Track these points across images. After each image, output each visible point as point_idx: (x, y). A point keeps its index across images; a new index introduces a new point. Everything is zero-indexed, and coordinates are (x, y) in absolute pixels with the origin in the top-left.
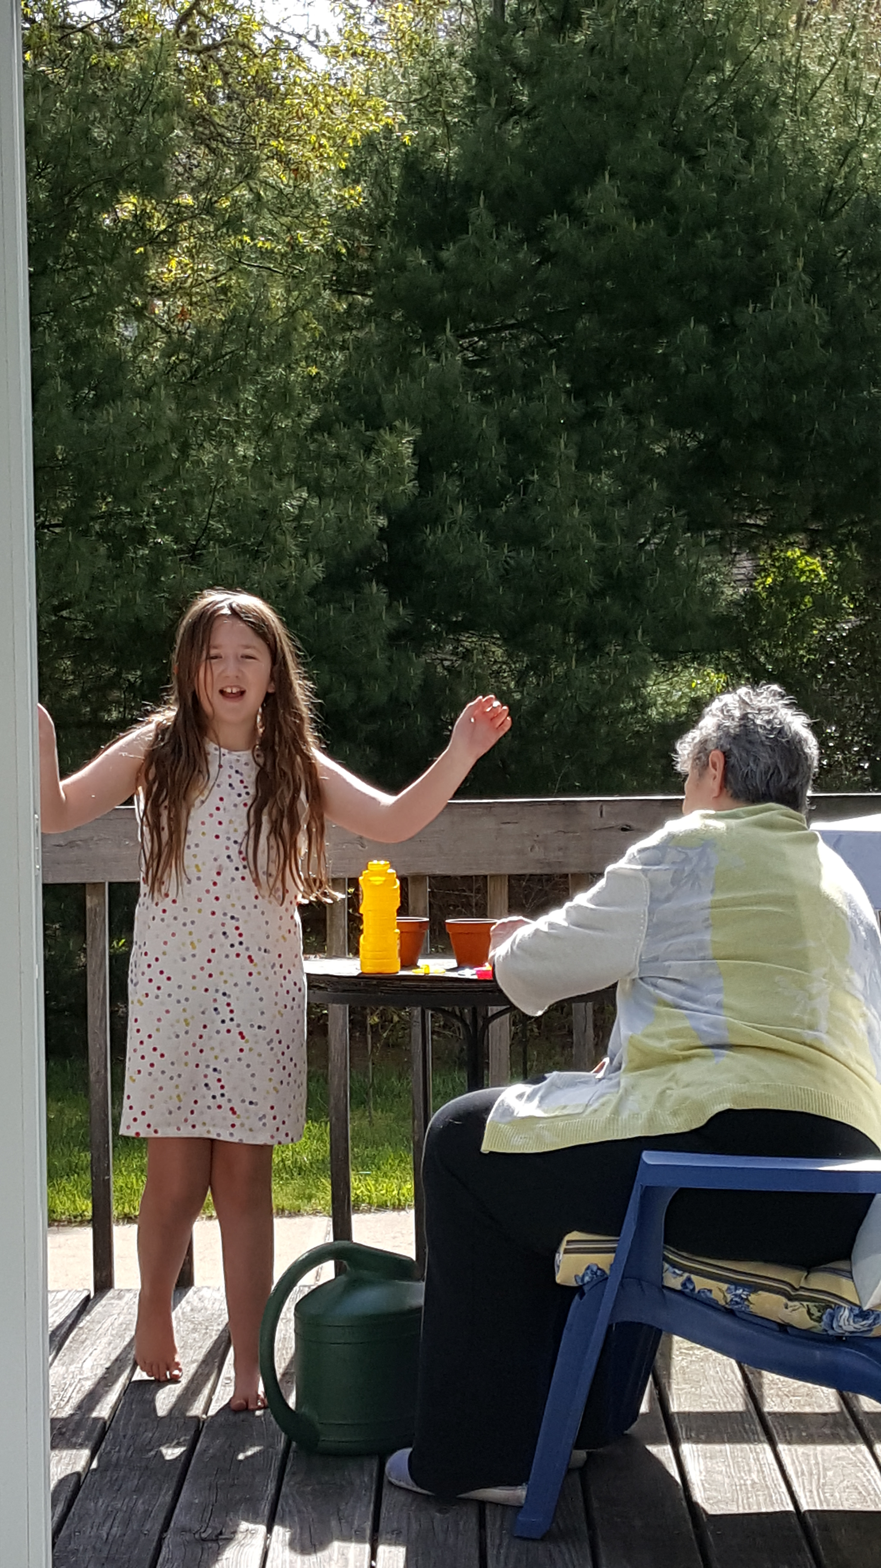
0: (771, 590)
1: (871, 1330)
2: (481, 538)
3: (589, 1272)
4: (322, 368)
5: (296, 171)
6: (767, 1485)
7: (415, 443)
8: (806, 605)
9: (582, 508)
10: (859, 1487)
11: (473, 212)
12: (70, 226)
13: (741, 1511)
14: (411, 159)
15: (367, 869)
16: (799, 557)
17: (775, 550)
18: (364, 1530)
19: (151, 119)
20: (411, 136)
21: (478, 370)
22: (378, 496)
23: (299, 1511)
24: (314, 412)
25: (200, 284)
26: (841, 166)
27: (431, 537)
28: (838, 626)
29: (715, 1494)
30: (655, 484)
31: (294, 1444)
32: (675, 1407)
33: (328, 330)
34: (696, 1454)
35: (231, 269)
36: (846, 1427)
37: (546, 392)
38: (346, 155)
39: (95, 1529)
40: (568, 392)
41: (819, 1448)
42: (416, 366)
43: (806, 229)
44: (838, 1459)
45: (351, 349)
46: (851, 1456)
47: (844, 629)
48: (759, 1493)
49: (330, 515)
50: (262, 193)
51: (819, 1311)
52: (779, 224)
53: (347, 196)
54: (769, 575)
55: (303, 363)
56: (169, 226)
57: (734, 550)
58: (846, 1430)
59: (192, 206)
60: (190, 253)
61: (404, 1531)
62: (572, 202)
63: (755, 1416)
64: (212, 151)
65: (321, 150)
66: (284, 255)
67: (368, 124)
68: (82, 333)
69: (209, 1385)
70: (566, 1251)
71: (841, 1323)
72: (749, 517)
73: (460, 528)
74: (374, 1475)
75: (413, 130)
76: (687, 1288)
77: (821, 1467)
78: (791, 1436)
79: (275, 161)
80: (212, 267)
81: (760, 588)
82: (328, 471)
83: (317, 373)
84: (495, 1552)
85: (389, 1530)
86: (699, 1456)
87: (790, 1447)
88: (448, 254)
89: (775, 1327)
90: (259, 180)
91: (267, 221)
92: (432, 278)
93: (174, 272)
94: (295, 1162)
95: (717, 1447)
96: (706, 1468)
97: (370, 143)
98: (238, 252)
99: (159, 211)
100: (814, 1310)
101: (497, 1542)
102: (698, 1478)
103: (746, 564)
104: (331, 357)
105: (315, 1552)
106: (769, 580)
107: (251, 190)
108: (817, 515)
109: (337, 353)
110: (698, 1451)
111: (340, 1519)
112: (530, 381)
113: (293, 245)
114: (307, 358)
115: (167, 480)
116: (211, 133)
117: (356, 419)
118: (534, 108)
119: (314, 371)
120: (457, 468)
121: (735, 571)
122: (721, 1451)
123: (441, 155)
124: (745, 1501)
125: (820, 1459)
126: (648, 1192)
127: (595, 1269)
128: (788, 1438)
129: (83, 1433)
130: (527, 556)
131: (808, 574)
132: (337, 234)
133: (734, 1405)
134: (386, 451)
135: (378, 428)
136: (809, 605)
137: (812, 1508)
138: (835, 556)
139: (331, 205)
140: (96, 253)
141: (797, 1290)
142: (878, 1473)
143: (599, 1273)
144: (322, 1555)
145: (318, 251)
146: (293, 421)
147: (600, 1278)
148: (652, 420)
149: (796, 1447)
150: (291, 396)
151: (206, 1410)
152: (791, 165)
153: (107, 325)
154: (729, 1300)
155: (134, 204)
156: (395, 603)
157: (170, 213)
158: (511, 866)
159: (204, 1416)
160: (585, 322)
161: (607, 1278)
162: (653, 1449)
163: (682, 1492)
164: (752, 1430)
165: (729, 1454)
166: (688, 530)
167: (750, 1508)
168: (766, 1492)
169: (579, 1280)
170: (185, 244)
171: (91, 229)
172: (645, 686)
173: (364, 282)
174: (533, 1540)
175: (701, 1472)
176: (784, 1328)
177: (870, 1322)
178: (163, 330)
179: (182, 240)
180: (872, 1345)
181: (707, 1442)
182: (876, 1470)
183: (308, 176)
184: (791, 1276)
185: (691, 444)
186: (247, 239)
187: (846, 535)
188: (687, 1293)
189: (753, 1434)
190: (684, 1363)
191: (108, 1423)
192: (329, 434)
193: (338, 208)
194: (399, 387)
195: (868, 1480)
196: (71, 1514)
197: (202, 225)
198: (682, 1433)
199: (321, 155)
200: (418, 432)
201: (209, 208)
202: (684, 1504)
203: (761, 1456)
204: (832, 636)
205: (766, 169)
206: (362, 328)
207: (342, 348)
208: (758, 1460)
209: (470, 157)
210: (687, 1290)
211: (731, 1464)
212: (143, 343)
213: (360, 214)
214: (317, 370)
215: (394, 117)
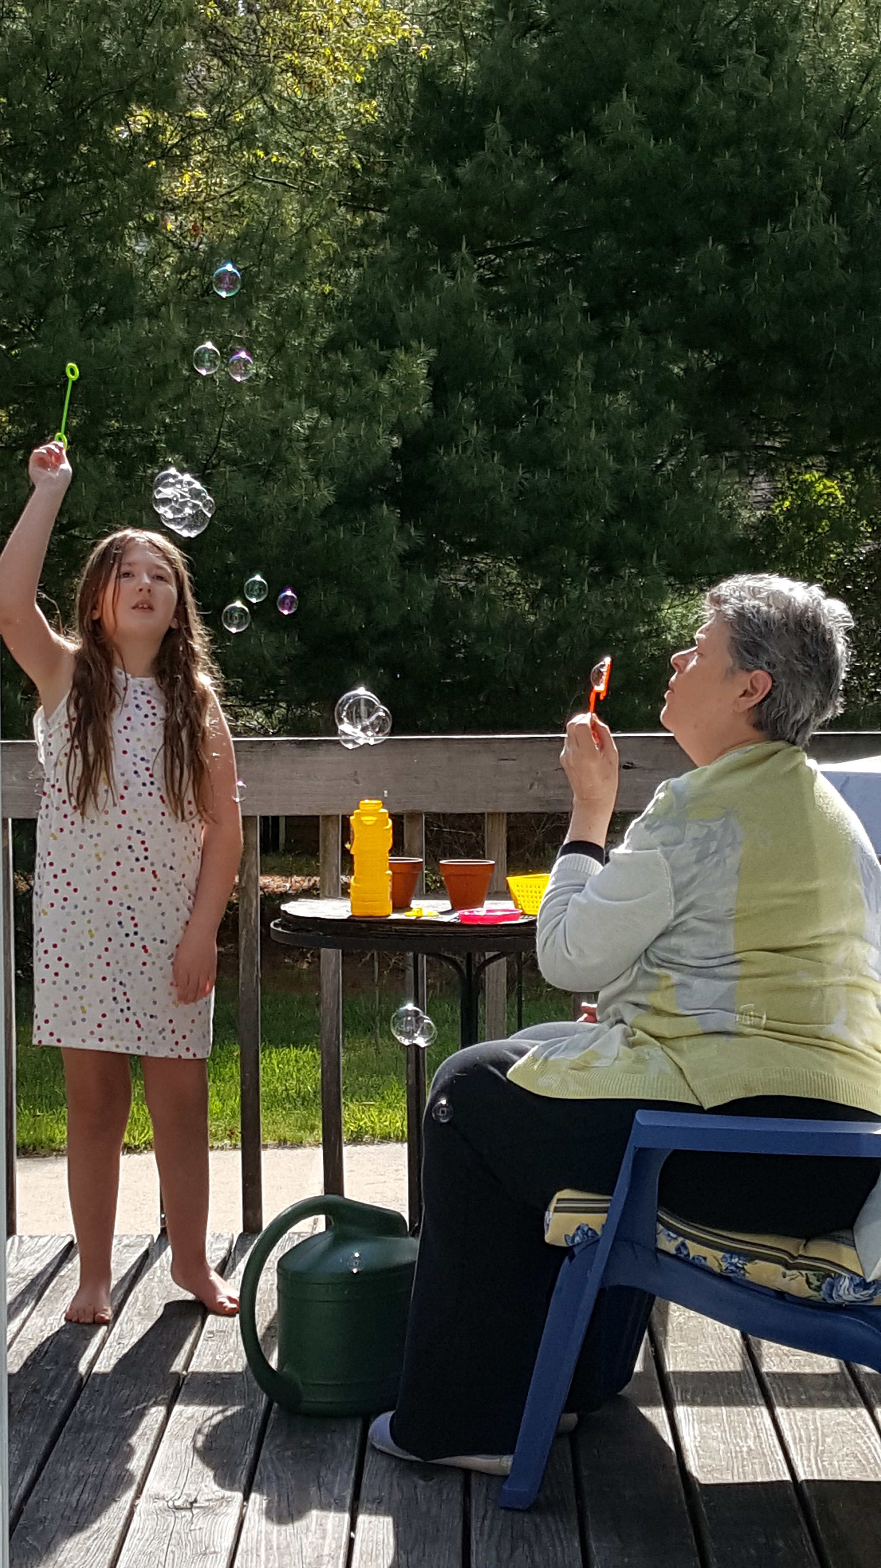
0: (789, 514)
1: (872, 1300)
2: (496, 458)
3: (579, 1232)
4: (336, 286)
5: (310, 84)
6: (763, 1453)
7: (429, 363)
8: (823, 529)
9: (599, 430)
10: (859, 1455)
11: (489, 128)
12: (81, 140)
13: (736, 1480)
14: (428, 72)
15: (358, 808)
16: (816, 481)
17: (793, 473)
18: (344, 1497)
19: (162, 30)
20: (428, 50)
21: (495, 288)
22: (393, 417)
23: (278, 1477)
24: (327, 330)
25: (213, 199)
26: (863, 83)
27: (447, 458)
28: (855, 550)
29: (709, 1461)
30: (673, 406)
31: (276, 1405)
32: (670, 1366)
33: (343, 247)
34: (691, 1418)
35: (245, 183)
36: (846, 1389)
37: (562, 311)
38: (363, 69)
39: (65, 1495)
40: (585, 311)
41: (819, 1412)
42: (431, 284)
43: (827, 147)
44: (838, 1424)
45: (365, 266)
46: (851, 1421)
47: (862, 553)
48: (756, 1461)
49: (343, 435)
50: (276, 106)
51: (818, 1280)
52: (801, 142)
53: (362, 110)
54: (787, 498)
55: (317, 280)
56: (182, 139)
57: (752, 473)
58: (847, 1393)
59: (206, 120)
60: (202, 167)
61: (385, 1500)
62: (590, 120)
63: (753, 1376)
64: (226, 63)
65: (336, 63)
66: (298, 171)
67: (384, 38)
68: (92, 248)
69: (191, 1339)
70: (556, 1210)
71: (841, 1293)
72: (768, 439)
73: (475, 450)
74: (358, 1439)
75: (431, 43)
76: (681, 1253)
77: (820, 1433)
78: (789, 1399)
79: (290, 74)
80: (225, 181)
81: (777, 511)
82: (341, 391)
83: (331, 291)
84: (479, 1525)
85: (370, 1498)
86: (694, 1420)
87: (788, 1410)
88: (465, 171)
89: (773, 1294)
90: (274, 94)
91: (282, 136)
92: (446, 194)
93: (187, 187)
94: (298, 1093)
95: (713, 1410)
96: (701, 1433)
97: (386, 57)
98: (251, 166)
99: (171, 125)
100: (813, 1279)
101: (482, 1513)
102: (692, 1444)
103: (763, 485)
104: (346, 274)
105: (293, 1521)
106: (787, 504)
107: (265, 103)
108: (836, 437)
109: (351, 270)
110: (693, 1414)
111: (319, 1487)
112: (547, 299)
113: (307, 159)
114: (320, 274)
115: (178, 399)
116: (224, 44)
117: (371, 337)
118: (553, 22)
119: (327, 288)
120: (472, 387)
121: (754, 493)
122: (717, 1415)
123: (458, 69)
124: (741, 1470)
125: (819, 1425)
126: (641, 1153)
127: (586, 1229)
128: (787, 1401)
129: (57, 1391)
130: (543, 478)
131: (825, 497)
132: (352, 149)
133: (732, 1365)
134: (400, 372)
135: (391, 347)
136: (827, 529)
137: (810, 1478)
138: (853, 479)
139: (347, 119)
140: (107, 168)
141: (795, 1258)
142: (879, 1440)
143: (590, 1233)
144: (300, 1524)
145: (333, 166)
146: (307, 340)
147: (590, 1238)
148: (670, 341)
149: (794, 1410)
150: (305, 314)
151: (186, 1366)
152: (810, 82)
153: (118, 240)
154: (724, 1268)
155: (147, 118)
156: (407, 525)
157: (182, 126)
158: (508, 804)
159: (184, 1373)
160: (601, 242)
161: (598, 1241)
162: (645, 1411)
163: (675, 1459)
164: (750, 1393)
165: (725, 1417)
166: (706, 452)
167: (745, 1478)
168: (762, 1460)
169: (569, 1241)
170: (198, 158)
171: (102, 142)
172: (660, 610)
173: (381, 197)
174: (518, 1510)
175: (695, 1437)
176: (781, 1295)
177: (871, 1291)
178: (175, 245)
179: (195, 154)
180: (873, 1313)
181: (704, 1403)
182: (877, 1436)
183: (321, 90)
184: (789, 1245)
185: (710, 365)
186: (261, 153)
187: (865, 458)
188: (681, 1258)
189: (751, 1396)
190: (681, 1320)
191: (85, 1379)
192: (343, 353)
193: (353, 123)
194: (413, 305)
195: (868, 1447)
196: (41, 1479)
197: (216, 139)
198: (677, 1395)
199: (336, 68)
200: (433, 352)
201: (221, 122)
202: (677, 1472)
203: (758, 1421)
204: (849, 561)
205: (786, 86)
206: (376, 246)
207: (358, 265)
208: (755, 1424)
209: (487, 71)
210: (682, 1256)
211: (727, 1429)
212: (154, 260)
213: (375, 127)
214: (330, 288)
215: (410, 30)
